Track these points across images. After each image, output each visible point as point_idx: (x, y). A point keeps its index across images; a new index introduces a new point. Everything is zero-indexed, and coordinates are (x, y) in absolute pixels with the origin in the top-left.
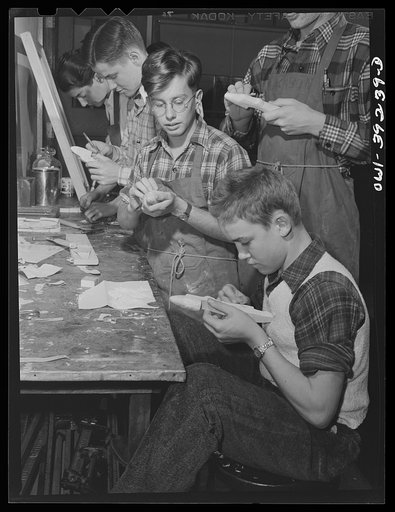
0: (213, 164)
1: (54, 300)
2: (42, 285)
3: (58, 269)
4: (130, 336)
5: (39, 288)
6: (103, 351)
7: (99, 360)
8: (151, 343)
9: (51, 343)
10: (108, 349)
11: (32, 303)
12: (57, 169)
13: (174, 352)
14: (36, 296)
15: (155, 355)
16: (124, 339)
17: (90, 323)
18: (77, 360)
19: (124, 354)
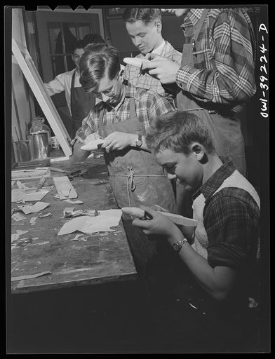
0: (144, 108)
1: (43, 229)
2: (36, 218)
3: (48, 204)
4: (97, 250)
5: (33, 220)
6: (76, 264)
7: (73, 271)
8: (112, 253)
9: (39, 263)
10: (81, 262)
11: (27, 233)
12: (46, 132)
13: (129, 259)
14: (31, 227)
15: (115, 262)
16: (93, 252)
17: (68, 243)
18: (57, 274)
19: (91, 264)
